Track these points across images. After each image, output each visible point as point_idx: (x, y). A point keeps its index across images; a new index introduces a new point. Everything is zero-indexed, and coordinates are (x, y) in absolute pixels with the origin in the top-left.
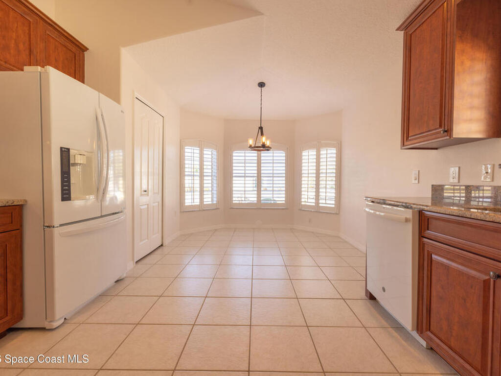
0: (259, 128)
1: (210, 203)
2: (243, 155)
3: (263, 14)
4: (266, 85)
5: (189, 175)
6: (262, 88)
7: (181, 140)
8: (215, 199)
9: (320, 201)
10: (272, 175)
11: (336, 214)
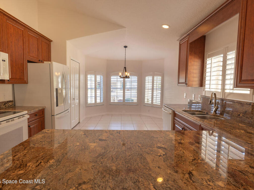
0: (124, 68)
1: (99, 102)
2: (116, 78)
3: (125, 28)
4: (128, 47)
5: (89, 89)
6: (126, 48)
7: (86, 72)
8: (102, 100)
9: (154, 102)
10: (130, 88)
11: (161, 108)
